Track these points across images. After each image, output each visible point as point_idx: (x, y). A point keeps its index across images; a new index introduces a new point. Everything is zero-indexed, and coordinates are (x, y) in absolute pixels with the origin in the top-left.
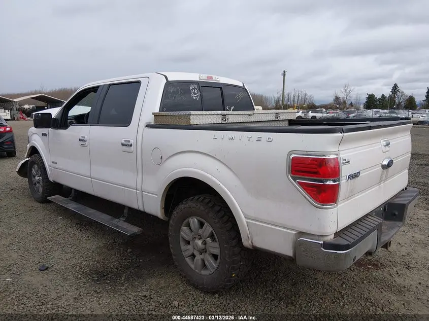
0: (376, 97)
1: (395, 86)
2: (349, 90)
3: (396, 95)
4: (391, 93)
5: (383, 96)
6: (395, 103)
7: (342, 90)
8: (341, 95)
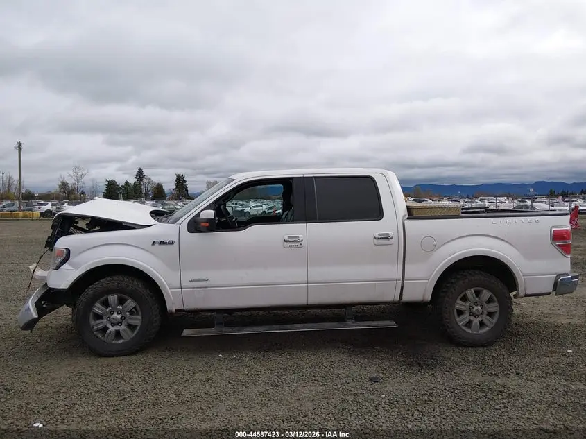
0: (118, 184)
1: (140, 171)
2: (80, 174)
3: (142, 183)
4: (136, 180)
5: (127, 183)
6: (141, 192)
7: (71, 173)
8: (70, 181)
